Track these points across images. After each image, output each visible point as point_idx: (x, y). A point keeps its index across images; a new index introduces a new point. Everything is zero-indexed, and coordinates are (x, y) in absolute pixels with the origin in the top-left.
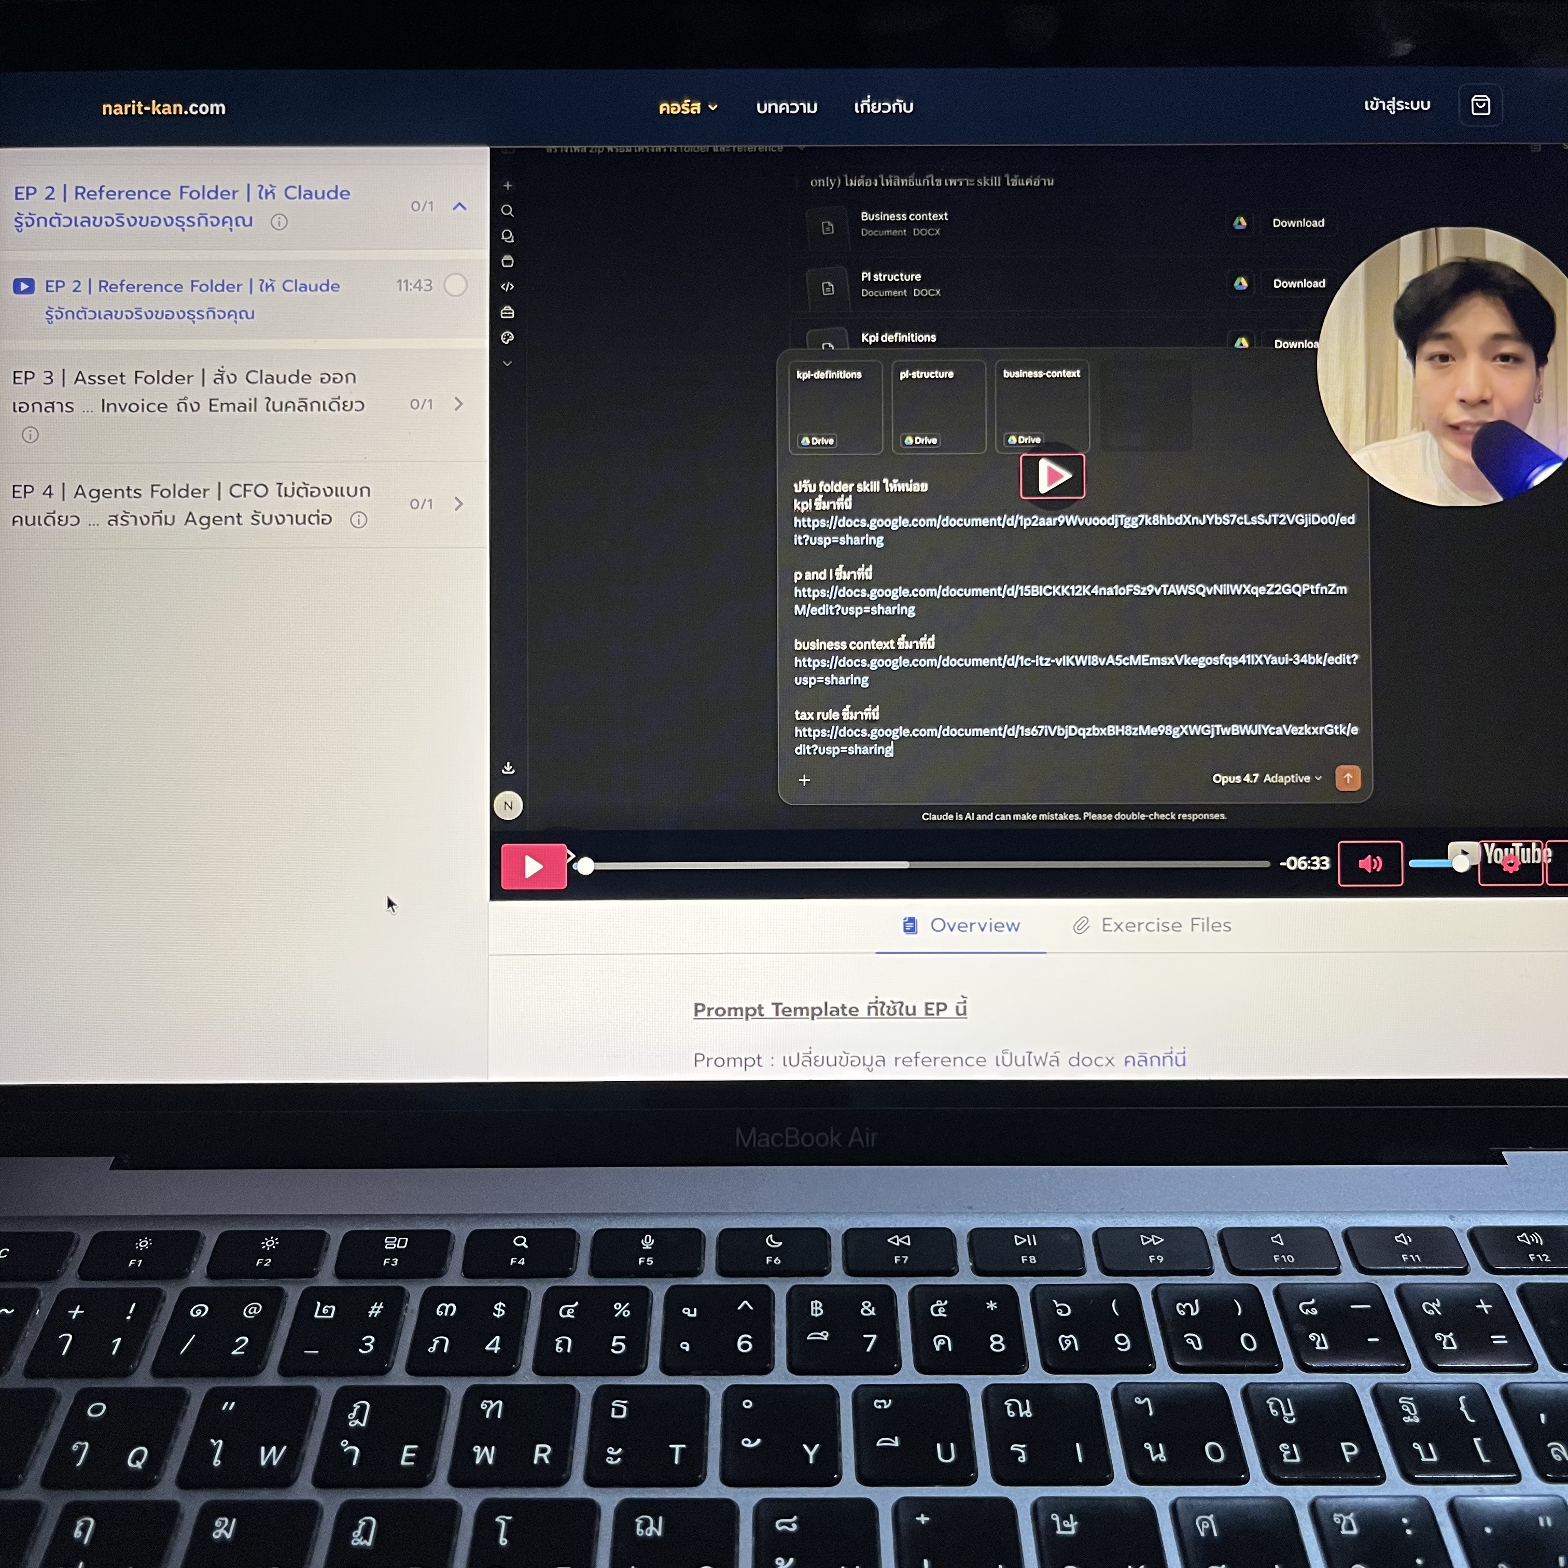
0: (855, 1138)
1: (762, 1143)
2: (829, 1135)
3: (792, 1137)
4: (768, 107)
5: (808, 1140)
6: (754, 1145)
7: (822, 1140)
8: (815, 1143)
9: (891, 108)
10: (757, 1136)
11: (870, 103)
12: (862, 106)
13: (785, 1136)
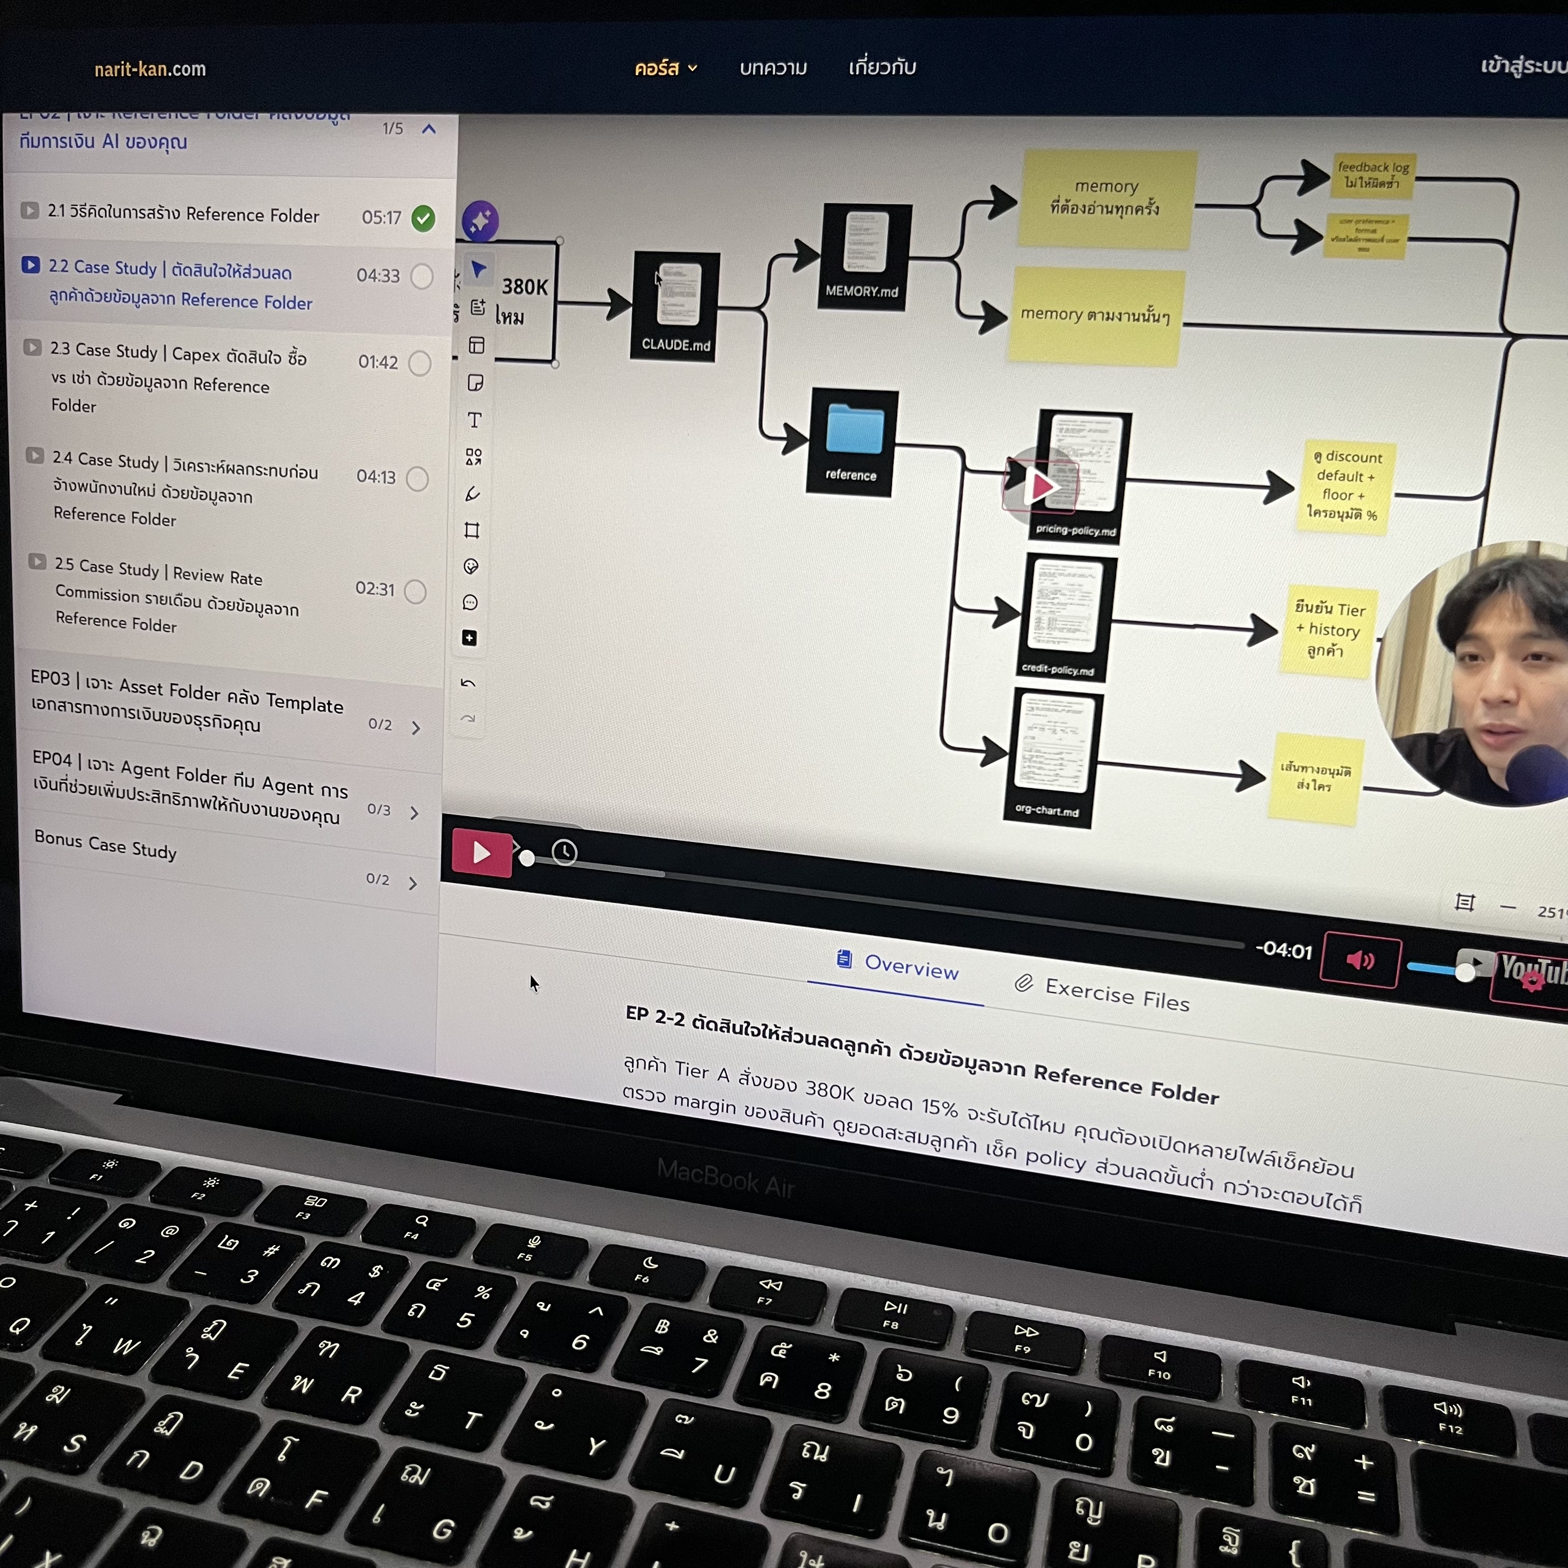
0: (772, 1187)
1: (682, 1176)
2: (747, 1177)
3: (712, 1175)
4: (753, 67)
5: (726, 1181)
6: (675, 1177)
7: (740, 1182)
8: (733, 1184)
9: (891, 68)
10: (679, 1166)
11: (867, 63)
12: (857, 66)
13: (704, 1170)
